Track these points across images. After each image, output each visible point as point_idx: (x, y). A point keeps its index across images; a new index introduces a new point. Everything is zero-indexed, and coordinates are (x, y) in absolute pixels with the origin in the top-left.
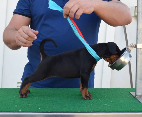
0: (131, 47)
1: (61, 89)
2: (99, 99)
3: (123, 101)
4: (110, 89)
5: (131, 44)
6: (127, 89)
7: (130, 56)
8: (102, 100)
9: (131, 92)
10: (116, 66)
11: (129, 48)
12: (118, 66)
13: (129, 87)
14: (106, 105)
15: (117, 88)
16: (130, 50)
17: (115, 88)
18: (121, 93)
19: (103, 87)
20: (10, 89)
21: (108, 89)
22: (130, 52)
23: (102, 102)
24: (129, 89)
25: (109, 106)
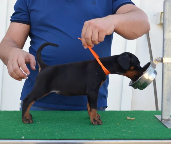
0: (156, 61)
1: (72, 111)
2: (118, 124)
3: (147, 126)
4: (131, 111)
5: (156, 58)
6: (152, 111)
7: (155, 72)
8: (122, 125)
9: (155, 115)
10: (139, 84)
11: (154, 62)
12: (142, 84)
13: (154, 109)
14: (126, 131)
15: (139, 111)
16: (155, 65)
17: (136, 110)
18: (144, 116)
19: (122, 110)
20: (11, 112)
21: (128, 111)
22: (155, 68)
23: (121, 128)
24: (154, 111)
25: (130, 132)
